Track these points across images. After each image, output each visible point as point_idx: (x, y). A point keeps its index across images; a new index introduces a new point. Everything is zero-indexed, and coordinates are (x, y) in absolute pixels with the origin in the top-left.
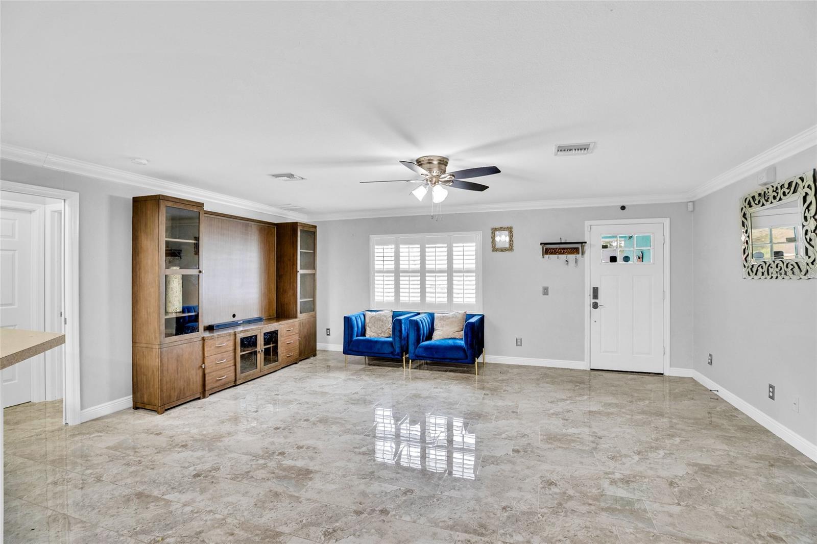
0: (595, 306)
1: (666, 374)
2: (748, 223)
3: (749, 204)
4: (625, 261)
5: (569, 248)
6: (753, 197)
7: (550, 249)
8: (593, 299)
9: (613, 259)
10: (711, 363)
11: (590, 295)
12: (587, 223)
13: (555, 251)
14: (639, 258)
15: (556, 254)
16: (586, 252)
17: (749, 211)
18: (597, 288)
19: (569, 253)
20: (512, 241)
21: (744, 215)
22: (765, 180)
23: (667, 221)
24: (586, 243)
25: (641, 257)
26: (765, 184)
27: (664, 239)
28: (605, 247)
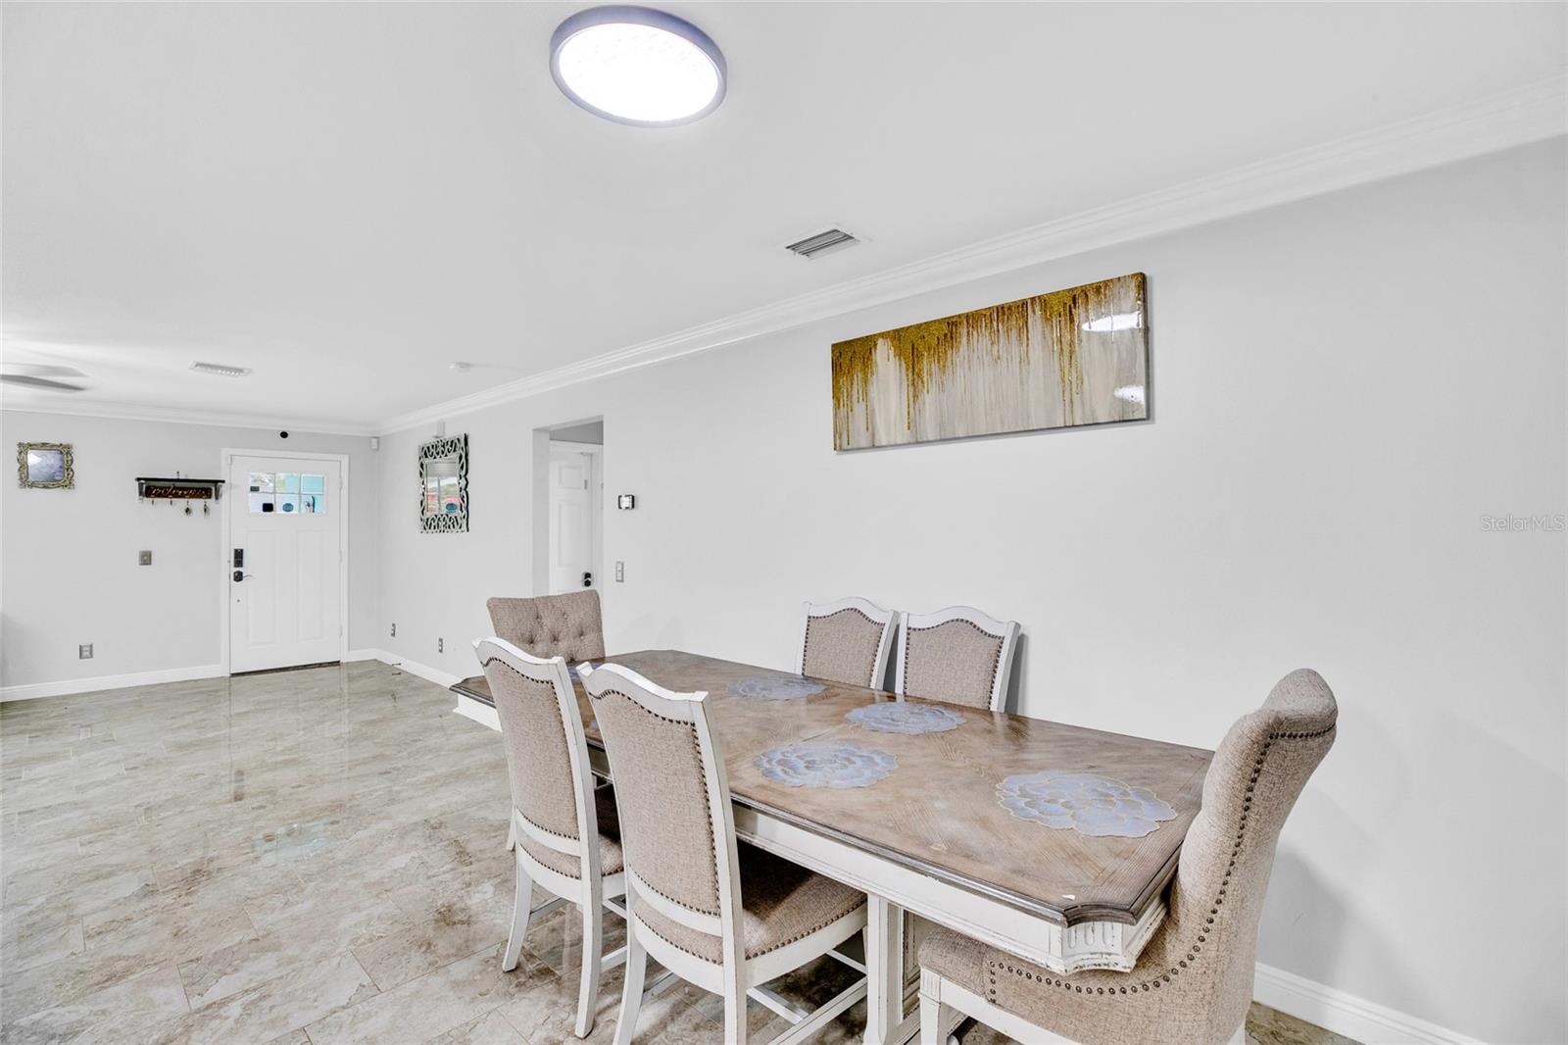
0: (239, 577)
1: (343, 660)
2: (424, 473)
3: (425, 454)
4: (286, 511)
5: (193, 489)
6: (428, 448)
7: (155, 487)
8: (235, 566)
9: (268, 508)
10: (393, 635)
11: (229, 562)
12: (226, 452)
13: (165, 492)
14: (309, 505)
15: (167, 497)
16: (223, 497)
17: (426, 461)
18: (242, 550)
19: (192, 497)
20: (72, 470)
21: (422, 465)
22: (435, 434)
23: (345, 460)
24: (223, 482)
25: (311, 503)
26: (437, 437)
27: (341, 483)
28: (254, 489)
